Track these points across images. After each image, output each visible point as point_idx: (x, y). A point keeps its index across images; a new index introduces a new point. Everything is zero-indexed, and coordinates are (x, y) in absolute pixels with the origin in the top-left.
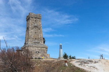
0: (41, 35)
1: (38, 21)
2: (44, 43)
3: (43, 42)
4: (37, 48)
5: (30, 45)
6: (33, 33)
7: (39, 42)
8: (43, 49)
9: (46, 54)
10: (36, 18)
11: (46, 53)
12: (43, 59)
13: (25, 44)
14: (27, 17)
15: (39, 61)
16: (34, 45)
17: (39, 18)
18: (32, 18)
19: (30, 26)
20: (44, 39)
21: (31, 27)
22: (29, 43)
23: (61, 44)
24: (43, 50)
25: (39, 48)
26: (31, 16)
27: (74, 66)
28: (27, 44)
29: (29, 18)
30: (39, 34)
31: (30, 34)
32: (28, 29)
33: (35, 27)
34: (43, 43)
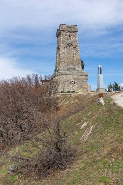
0: (78, 56)
1: (72, 35)
2: (83, 68)
3: (80, 67)
4: (71, 77)
5: (62, 73)
6: (66, 54)
7: (74, 67)
8: (80, 77)
9: (85, 86)
10: (69, 31)
11: (86, 83)
12: (78, 92)
13: (56, 71)
14: (58, 30)
15: (69, 96)
16: (68, 73)
17: (74, 32)
18: (64, 31)
19: (61, 44)
20: (82, 62)
21: (63, 45)
22: (61, 69)
23: (100, 66)
24: (81, 79)
25: (76, 77)
26: (62, 29)
27: (114, 103)
28: (58, 71)
29: (60, 33)
30: (75, 55)
31: (62, 56)
32: (58, 48)
33: (69, 45)
34: (81, 69)
